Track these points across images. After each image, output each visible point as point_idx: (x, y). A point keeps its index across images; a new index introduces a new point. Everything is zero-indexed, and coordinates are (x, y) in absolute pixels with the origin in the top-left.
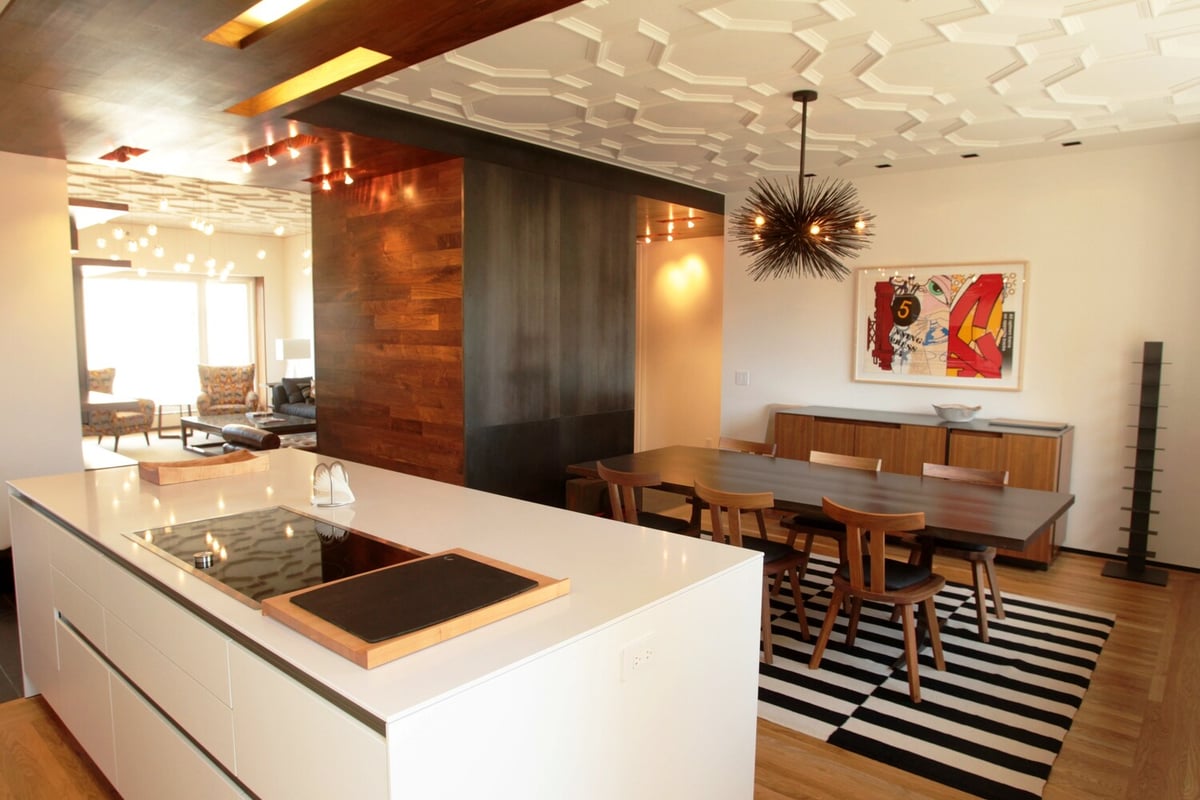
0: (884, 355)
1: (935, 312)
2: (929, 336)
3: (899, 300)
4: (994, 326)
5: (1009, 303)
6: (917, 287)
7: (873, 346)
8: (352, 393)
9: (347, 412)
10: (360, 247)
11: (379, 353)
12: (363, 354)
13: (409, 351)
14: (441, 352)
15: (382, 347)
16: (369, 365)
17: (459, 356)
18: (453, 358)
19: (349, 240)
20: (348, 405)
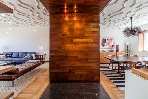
0: (103, 46)
1: (107, 42)
2: (107, 44)
3: (104, 41)
4: (112, 43)
5: (113, 41)
6: (106, 39)
8: (64, 54)
9: (62, 59)
10: (68, 25)
11: (74, 46)
12: (69, 46)
13: (85, 45)
14: (94, 45)
15: (76, 45)
16: (71, 49)
17: (98, 46)
18: (96, 46)
19: (64, 24)
20: (63, 57)
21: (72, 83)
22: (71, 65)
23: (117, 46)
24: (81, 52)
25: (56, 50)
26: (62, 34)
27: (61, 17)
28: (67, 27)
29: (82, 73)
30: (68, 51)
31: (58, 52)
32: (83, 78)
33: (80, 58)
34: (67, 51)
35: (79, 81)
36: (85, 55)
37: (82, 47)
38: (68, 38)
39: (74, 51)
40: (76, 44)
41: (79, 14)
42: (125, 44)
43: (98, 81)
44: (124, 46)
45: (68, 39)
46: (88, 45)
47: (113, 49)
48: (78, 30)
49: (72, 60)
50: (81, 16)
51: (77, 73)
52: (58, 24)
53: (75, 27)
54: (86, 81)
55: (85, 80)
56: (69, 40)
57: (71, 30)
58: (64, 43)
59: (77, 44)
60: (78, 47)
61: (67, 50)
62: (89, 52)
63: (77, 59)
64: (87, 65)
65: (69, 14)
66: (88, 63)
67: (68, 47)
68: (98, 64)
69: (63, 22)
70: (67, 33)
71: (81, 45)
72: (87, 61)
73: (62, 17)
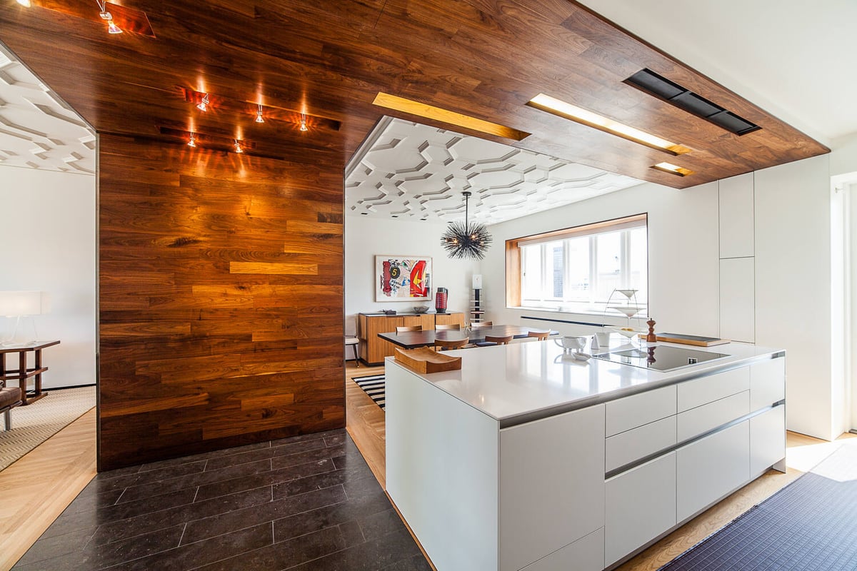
0: (387, 289)
1: (405, 273)
2: (404, 283)
3: (392, 269)
4: (424, 278)
5: (427, 270)
6: (398, 264)
7: (383, 287)
8: (185, 329)
9: (173, 348)
10: (205, 203)
11: (236, 292)
12: (209, 294)
13: (282, 289)
14: (320, 289)
15: (242, 288)
16: (219, 303)
17: (338, 291)
18: (332, 293)
19: (185, 194)
20: (176, 341)
21: (227, 451)
22: (219, 374)
23: (440, 290)
24: (267, 315)
25: (138, 313)
26: (173, 239)
27: (165, 158)
28: (201, 209)
29: (270, 400)
30: (205, 315)
31: (151, 320)
32: (280, 421)
33: (263, 339)
34: (199, 315)
35: (261, 437)
36: (283, 327)
37: (271, 296)
38: (208, 258)
39: (234, 314)
40: (241, 283)
41: (258, 159)
42: (470, 284)
43: (340, 425)
44: (467, 290)
45: (202, 261)
46: (296, 287)
47: (426, 305)
48: (256, 227)
49: (227, 350)
50: (268, 168)
51: (247, 403)
52: (152, 193)
53: (240, 212)
54: (292, 431)
55: (284, 429)
56: (209, 265)
57: (220, 222)
58: (184, 280)
59: (250, 282)
60: (255, 297)
61: (201, 310)
62: (300, 316)
63: (250, 346)
64: (294, 366)
65: (210, 151)
66: (298, 357)
67: (203, 295)
68: (337, 359)
69: (177, 184)
70: (199, 235)
71: (266, 290)
72: (295, 352)
73: (175, 159)
